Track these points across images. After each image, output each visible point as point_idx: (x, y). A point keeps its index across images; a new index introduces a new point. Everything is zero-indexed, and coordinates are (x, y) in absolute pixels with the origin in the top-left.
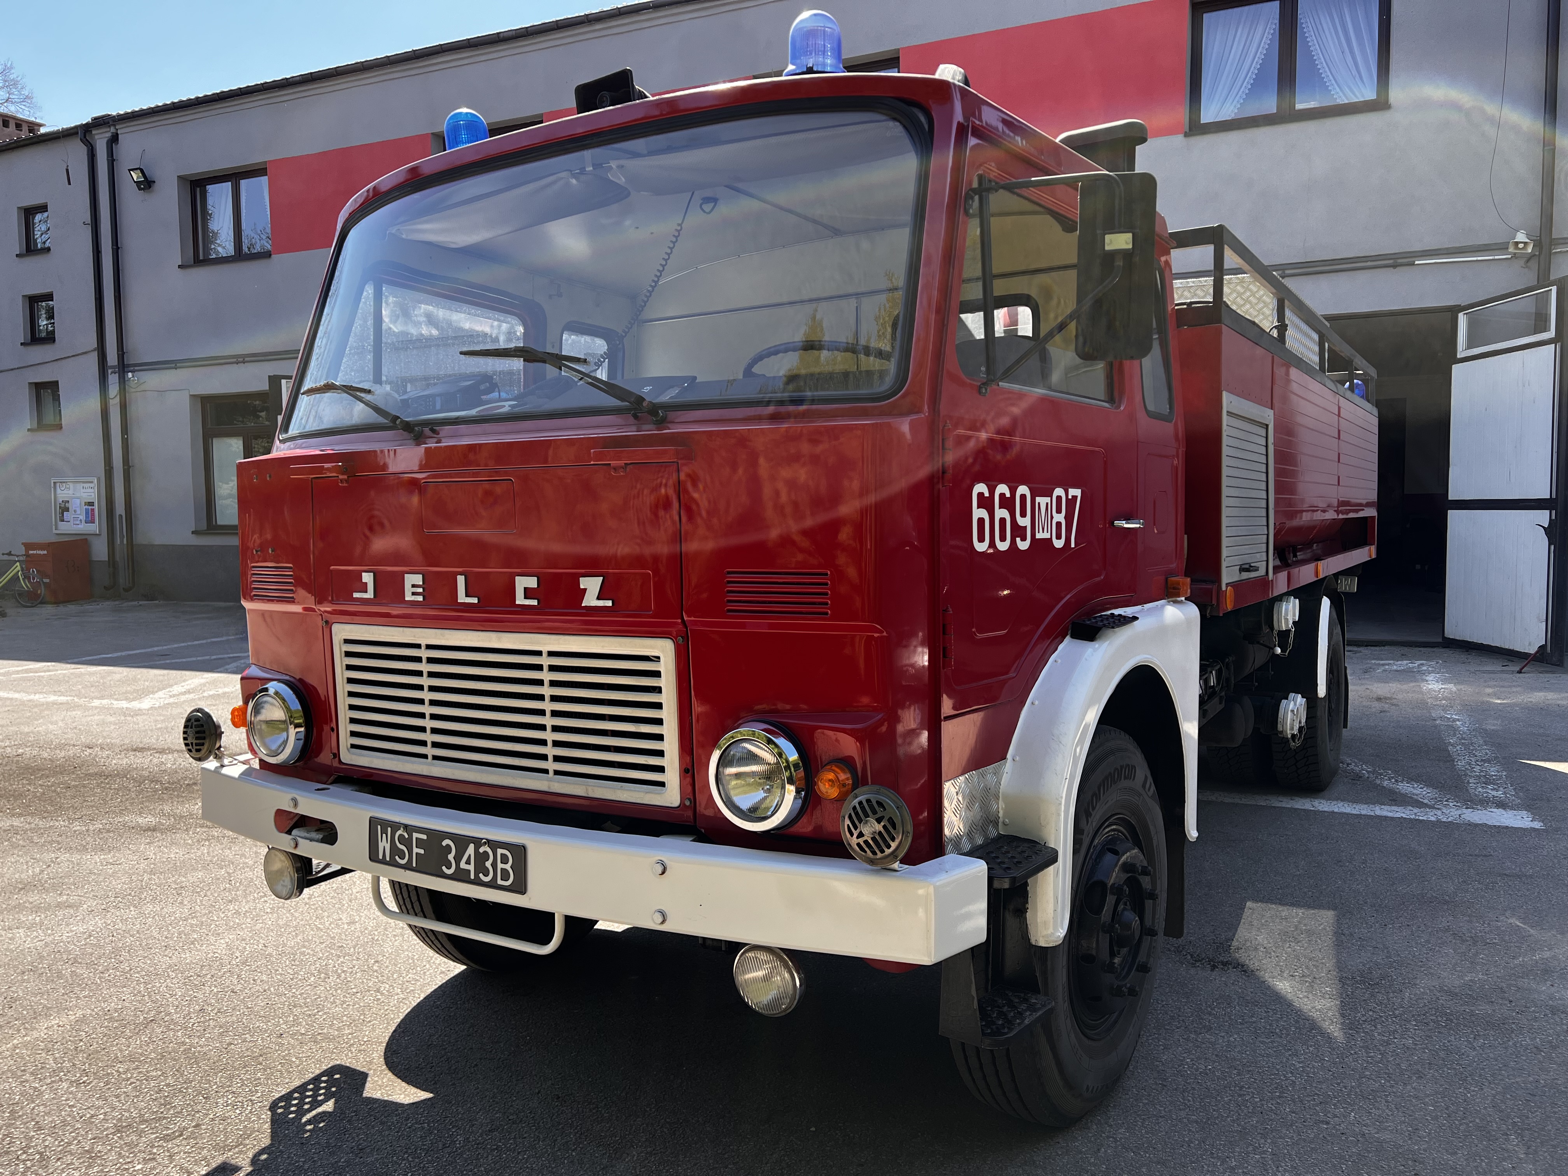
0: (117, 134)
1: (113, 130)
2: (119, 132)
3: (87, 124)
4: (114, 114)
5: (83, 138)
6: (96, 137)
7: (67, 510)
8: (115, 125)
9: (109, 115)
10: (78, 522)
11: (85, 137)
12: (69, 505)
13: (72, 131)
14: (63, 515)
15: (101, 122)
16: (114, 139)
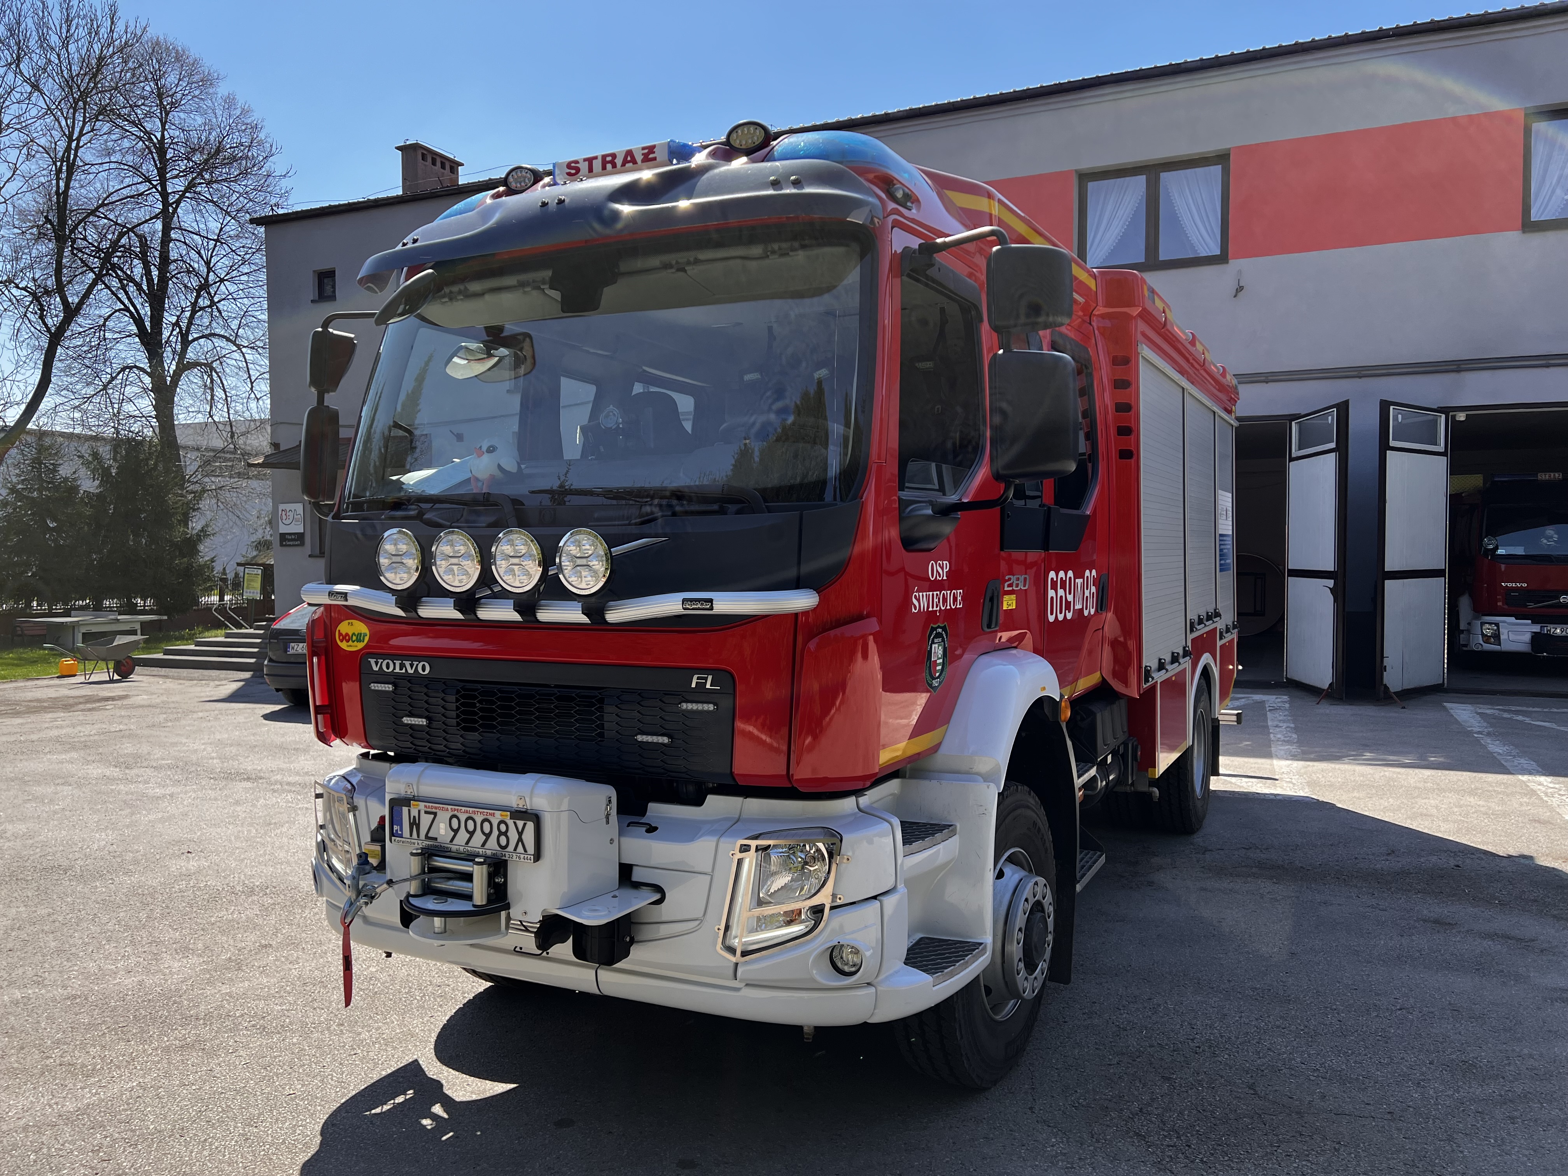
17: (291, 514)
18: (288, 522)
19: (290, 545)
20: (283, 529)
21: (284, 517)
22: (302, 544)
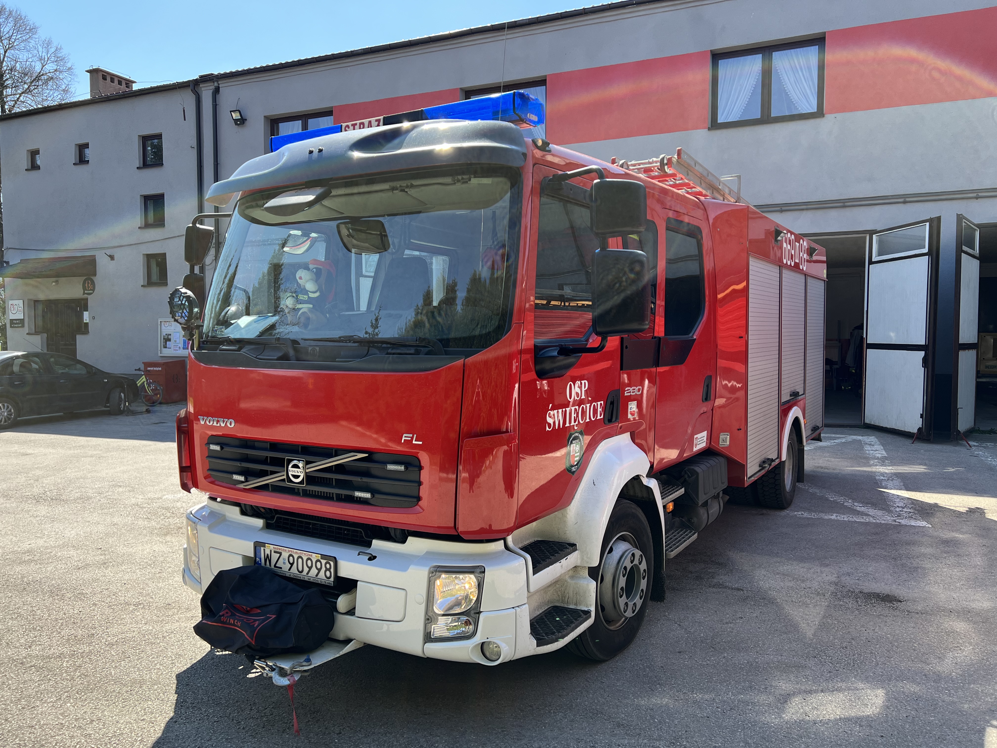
0: (219, 87)
1: (216, 84)
2: (220, 86)
3: (196, 79)
4: (216, 73)
5: (193, 89)
6: (203, 89)
7: (170, 340)
8: (217, 81)
9: (212, 74)
10: (178, 349)
11: (194, 89)
12: (171, 337)
13: (185, 84)
14: (166, 344)
15: (206, 79)
16: (217, 91)
17: (16, 307)
18: (14, 312)
19: (16, 327)
20: (12, 317)
21: (12, 309)
22: (23, 326)
